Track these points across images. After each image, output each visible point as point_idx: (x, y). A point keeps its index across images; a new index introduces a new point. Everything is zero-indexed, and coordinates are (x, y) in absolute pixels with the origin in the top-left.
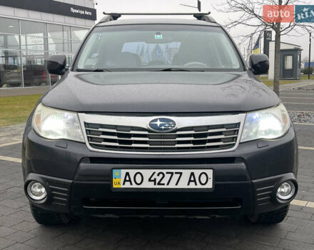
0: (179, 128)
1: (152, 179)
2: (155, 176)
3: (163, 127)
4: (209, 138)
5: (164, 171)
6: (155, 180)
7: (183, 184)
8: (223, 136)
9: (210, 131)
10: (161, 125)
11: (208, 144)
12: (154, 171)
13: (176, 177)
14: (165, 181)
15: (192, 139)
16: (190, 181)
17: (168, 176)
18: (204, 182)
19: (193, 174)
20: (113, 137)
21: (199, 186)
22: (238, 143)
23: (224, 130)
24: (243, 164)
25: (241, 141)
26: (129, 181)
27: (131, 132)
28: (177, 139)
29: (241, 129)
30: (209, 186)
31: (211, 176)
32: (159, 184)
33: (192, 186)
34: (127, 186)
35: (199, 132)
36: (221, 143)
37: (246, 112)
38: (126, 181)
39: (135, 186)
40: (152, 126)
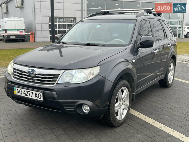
0: (37, 74)
1: (24, 93)
2: (25, 92)
3: (31, 73)
4: (46, 79)
5: (28, 91)
6: (25, 94)
7: (33, 97)
8: (51, 79)
9: (47, 76)
10: (31, 72)
11: (45, 82)
12: (25, 90)
13: (31, 93)
14: (28, 95)
15: (40, 79)
16: (35, 96)
17: (29, 93)
18: (40, 98)
19: (36, 93)
20: (18, 75)
21: (39, 99)
22: (56, 83)
23: (53, 77)
24: (54, 93)
25: (58, 83)
26: (18, 92)
27: (23, 73)
28: (36, 78)
29: (59, 77)
30: (42, 99)
31: (42, 95)
32: (27, 95)
33: (36, 98)
34: (18, 94)
35: (44, 76)
36: (50, 82)
37: (65, 70)
38: (17, 92)
39: (20, 95)
40: (29, 72)
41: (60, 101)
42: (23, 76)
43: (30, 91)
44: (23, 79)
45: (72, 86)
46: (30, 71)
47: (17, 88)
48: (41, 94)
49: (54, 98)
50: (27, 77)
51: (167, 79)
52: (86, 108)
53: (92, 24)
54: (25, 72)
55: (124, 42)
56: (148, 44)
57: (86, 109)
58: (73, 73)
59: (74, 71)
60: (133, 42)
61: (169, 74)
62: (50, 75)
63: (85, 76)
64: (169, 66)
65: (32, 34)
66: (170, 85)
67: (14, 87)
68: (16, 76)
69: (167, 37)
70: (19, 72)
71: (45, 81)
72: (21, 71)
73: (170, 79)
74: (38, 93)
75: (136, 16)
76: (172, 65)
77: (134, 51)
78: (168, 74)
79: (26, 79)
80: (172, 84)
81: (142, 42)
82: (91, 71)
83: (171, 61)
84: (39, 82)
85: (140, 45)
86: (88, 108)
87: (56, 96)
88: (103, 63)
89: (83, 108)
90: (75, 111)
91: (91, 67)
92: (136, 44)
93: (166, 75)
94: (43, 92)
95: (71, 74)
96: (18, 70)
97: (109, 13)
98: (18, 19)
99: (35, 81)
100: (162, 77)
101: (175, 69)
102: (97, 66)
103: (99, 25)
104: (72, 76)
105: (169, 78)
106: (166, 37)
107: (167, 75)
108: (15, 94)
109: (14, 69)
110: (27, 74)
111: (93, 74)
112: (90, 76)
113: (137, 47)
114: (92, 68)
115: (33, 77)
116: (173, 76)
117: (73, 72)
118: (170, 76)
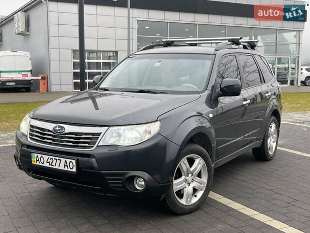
0: (67, 132)
2: (49, 160)
3: (59, 131)
4: (81, 140)
5: (53, 158)
6: (49, 162)
7: (62, 167)
8: (89, 141)
9: (83, 136)
10: (58, 130)
11: (80, 145)
12: (49, 157)
13: (58, 161)
14: (54, 164)
15: (72, 140)
16: (65, 166)
17: (55, 161)
18: (71, 168)
19: (66, 161)
20: (39, 135)
21: (69, 170)
22: (96, 145)
23: (91, 136)
24: (94, 159)
25: (99, 145)
26: (39, 161)
27: (46, 132)
28: (65, 139)
29: (100, 137)
30: (74, 170)
31: (75, 164)
32: (51, 165)
33: (66, 169)
34: (38, 163)
35: (78, 136)
36: (87, 145)
37: (109, 126)
38: (37, 160)
39: (41, 164)
40: (54, 130)
41: (102, 172)
42: (46, 136)
43: (57, 158)
44: (45, 140)
45: (119, 150)
46: (57, 128)
47: (36, 155)
48: (74, 162)
49: (93, 168)
50: (51, 137)
51: (265, 147)
52: (140, 183)
53: (147, 60)
54: (49, 131)
55: (196, 89)
56: (233, 91)
57: (140, 185)
58: (121, 132)
59: (122, 128)
60: (210, 88)
61: (269, 139)
62: (86, 134)
63: (138, 135)
64: (268, 127)
65: (43, 78)
66: (272, 157)
67: (32, 154)
68: (34, 137)
69: (265, 82)
70: (39, 131)
71: (80, 142)
72: (42, 129)
73: (271, 147)
74: (68, 161)
75: (214, 48)
76: (273, 126)
77: (212, 101)
78: (267, 139)
79: (51, 141)
80: (273, 156)
81: (223, 88)
82: (148, 128)
83: (271, 120)
84: (71, 144)
85: (220, 92)
86: (143, 183)
87: (95, 165)
88: (165, 117)
89: (135, 182)
90: (124, 187)
91: (147, 123)
92: (215, 91)
93: (263, 141)
94: (77, 159)
95: (118, 133)
96: (38, 128)
97: (175, 44)
98: (20, 53)
99: (64, 143)
100: (257, 144)
101: (278, 132)
102: (156, 121)
103: (159, 62)
104: (120, 135)
105: (268, 146)
106: (263, 81)
107: (265, 141)
108: (33, 163)
109: (31, 126)
110: (52, 134)
111: (150, 133)
112: (146, 136)
113: (216, 95)
114: (148, 125)
115: (61, 137)
116: (275, 143)
117: (120, 129)
118: (271, 143)
